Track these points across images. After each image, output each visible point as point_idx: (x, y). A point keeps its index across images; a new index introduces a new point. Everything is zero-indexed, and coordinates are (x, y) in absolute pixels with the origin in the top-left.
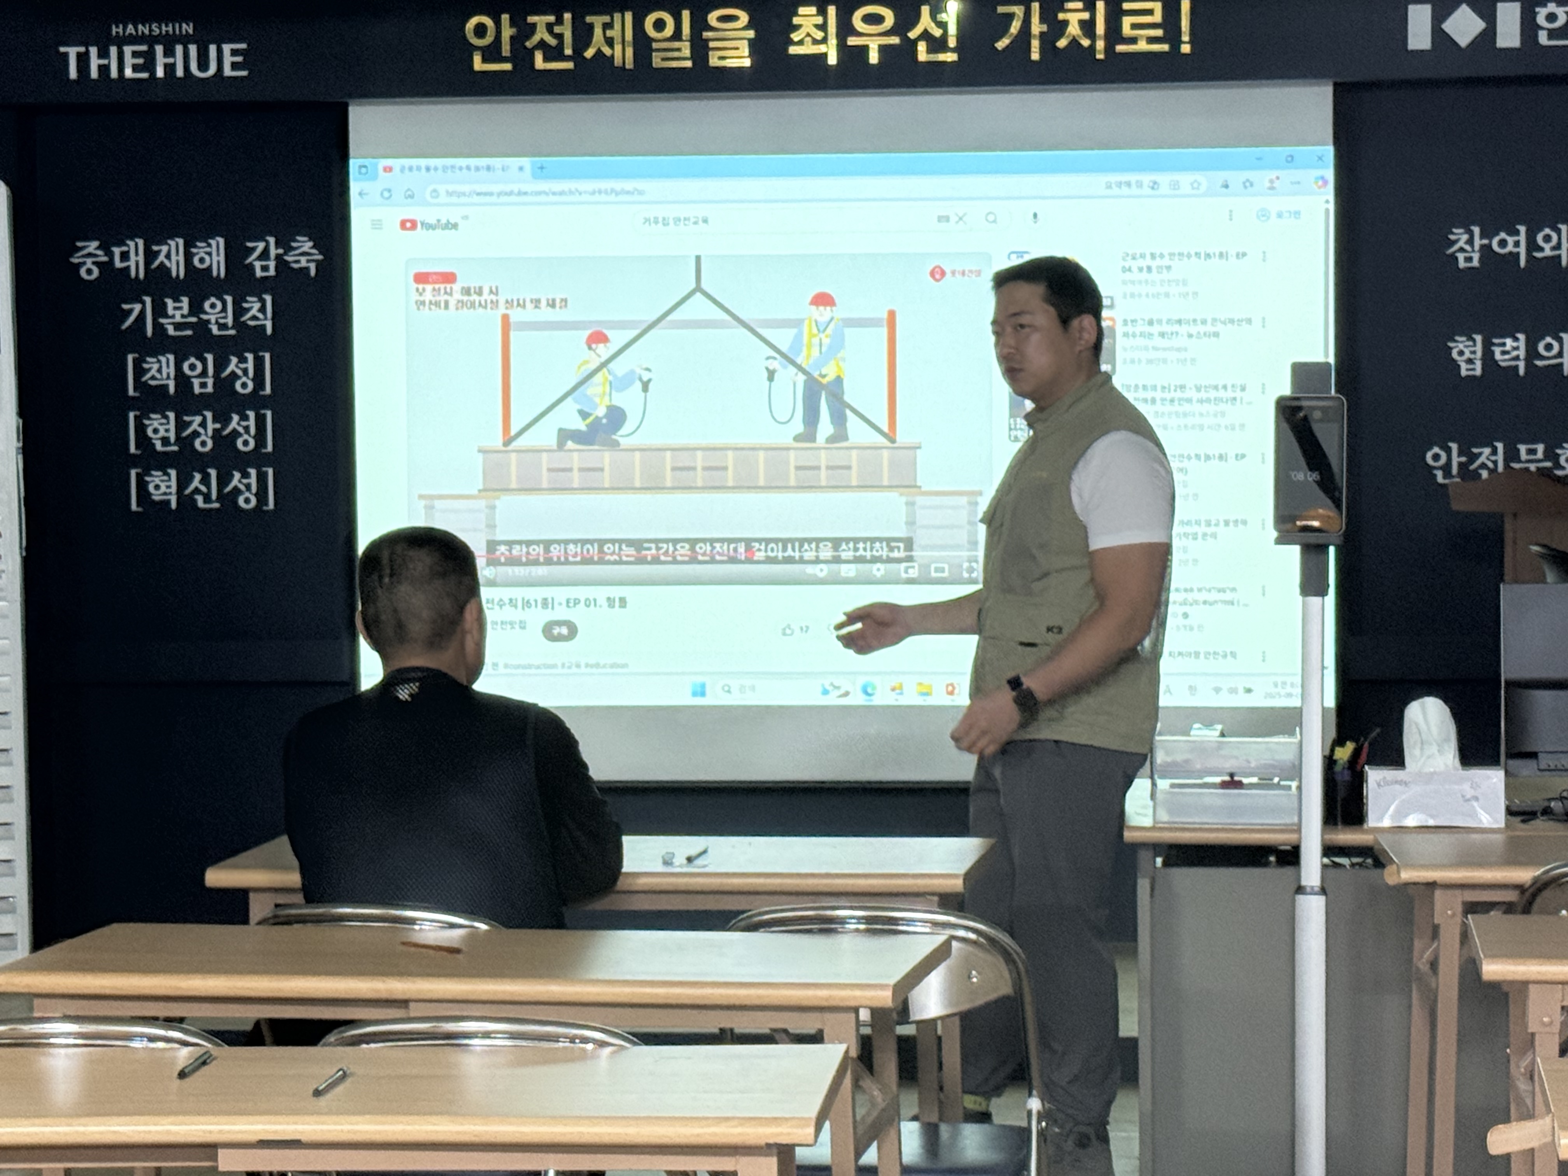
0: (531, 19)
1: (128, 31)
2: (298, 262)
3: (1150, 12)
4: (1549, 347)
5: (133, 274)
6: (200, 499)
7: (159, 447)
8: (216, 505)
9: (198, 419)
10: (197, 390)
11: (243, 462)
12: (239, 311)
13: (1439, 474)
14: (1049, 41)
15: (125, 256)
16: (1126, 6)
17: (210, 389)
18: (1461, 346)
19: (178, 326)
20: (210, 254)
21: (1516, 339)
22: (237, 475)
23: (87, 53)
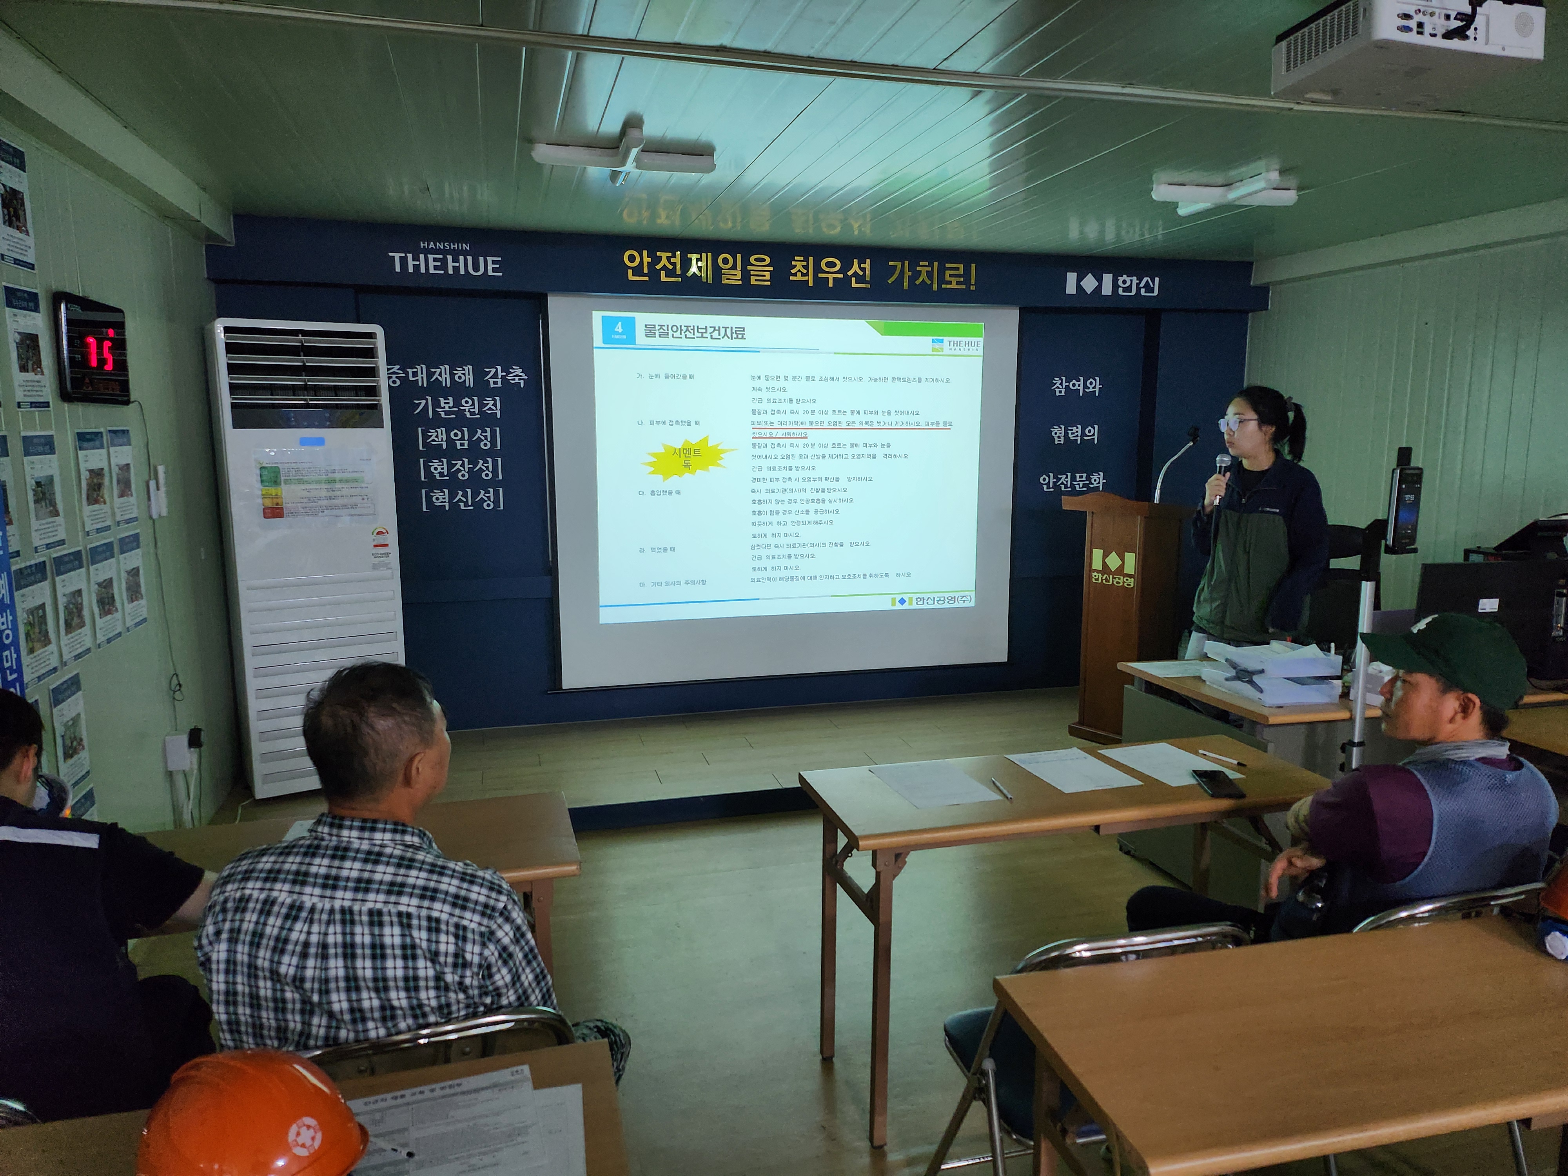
0: (658, 254)
1: (430, 246)
2: (514, 380)
3: (958, 269)
4: (1090, 431)
5: (420, 385)
6: (462, 504)
7: (438, 478)
8: (472, 508)
9: (460, 462)
10: (459, 447)
11: (485, 485)
12: (482, 405)
13: (1045, 487)
14: (912, 279)
15: (415, 374)
16: (947, 265)
17: (466, 446)
18: (1056, 430)
19: (446, 413)
20: (464, 374)
21: (1077, 428)
22: (483, 492)
23: (406, 257)
